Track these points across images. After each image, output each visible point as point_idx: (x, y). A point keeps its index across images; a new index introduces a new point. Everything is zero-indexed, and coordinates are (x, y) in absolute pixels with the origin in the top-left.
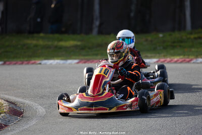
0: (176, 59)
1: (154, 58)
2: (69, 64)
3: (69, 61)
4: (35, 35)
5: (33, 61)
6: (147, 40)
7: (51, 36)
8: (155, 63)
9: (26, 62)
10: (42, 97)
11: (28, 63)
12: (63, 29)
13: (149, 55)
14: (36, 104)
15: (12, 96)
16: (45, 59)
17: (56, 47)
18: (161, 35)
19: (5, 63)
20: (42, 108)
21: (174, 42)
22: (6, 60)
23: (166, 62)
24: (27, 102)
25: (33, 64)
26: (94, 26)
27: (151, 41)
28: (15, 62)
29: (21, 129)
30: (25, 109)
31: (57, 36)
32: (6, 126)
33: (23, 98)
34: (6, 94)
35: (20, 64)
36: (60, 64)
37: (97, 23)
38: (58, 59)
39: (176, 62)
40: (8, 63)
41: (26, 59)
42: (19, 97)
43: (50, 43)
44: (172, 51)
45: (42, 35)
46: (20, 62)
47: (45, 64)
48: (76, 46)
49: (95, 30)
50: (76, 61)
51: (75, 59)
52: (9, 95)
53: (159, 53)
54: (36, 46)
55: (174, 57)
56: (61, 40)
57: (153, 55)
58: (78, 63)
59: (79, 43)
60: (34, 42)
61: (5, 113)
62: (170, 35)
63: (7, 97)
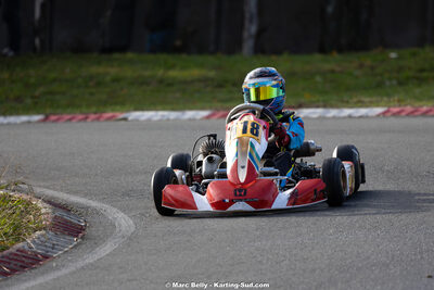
0: (425, 108)
1: (378, 106)
2: (190, 120)
3: (190, 114)
4: (116, 55)
5: (109, 114)
6: (361, 66)
7: (151, 57)
8: (378, 116)
9: (93, 116)
10: (127, 194)
11: (98, 119)
12: (178, 43)
13: (367, 99)
14: (115, 210)
15: (62, 191)
16: (136, 109)
17: (161, 81)
18: (393, 55)
19: (46, 119)
20: (127, 218)
21: (422, 70)
22: (48, 111)
23: (403, 114)
24: (94, 204)
25: (109, 119)
26: (246, 34)
27: (372, 68)
28: (69, 117)
29: (80, 264)
30: (89, 219)
31: (163, 57)
32: (46, 257)
33: (85, 196)
34: (48, 188)
35: (81, 120)
36: (168, 120)
37: (253, 29)
38: (164, 109)
39: (425, 114)
40: (53, 118)
41: (94, 109)
42: (76, 193)
43: (147, 73)
44: (417, 91)
45: (130, 55)
46: (81, 117)
47: (137, 120)
48: (205, 80)
49: (248, 45)
50: (205, 113)
51: (203, 109)
52: (55, 189)
53: (388, 95)
54: (116, 80)
55: (421, 104)
56: (173, 67)
57: (374, 99)
58: (208, 117)
59: (212, 74)
60: (113, 71)
61: (44, 229)
62: (414, 55)
63: (50, 193)
